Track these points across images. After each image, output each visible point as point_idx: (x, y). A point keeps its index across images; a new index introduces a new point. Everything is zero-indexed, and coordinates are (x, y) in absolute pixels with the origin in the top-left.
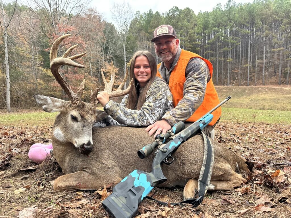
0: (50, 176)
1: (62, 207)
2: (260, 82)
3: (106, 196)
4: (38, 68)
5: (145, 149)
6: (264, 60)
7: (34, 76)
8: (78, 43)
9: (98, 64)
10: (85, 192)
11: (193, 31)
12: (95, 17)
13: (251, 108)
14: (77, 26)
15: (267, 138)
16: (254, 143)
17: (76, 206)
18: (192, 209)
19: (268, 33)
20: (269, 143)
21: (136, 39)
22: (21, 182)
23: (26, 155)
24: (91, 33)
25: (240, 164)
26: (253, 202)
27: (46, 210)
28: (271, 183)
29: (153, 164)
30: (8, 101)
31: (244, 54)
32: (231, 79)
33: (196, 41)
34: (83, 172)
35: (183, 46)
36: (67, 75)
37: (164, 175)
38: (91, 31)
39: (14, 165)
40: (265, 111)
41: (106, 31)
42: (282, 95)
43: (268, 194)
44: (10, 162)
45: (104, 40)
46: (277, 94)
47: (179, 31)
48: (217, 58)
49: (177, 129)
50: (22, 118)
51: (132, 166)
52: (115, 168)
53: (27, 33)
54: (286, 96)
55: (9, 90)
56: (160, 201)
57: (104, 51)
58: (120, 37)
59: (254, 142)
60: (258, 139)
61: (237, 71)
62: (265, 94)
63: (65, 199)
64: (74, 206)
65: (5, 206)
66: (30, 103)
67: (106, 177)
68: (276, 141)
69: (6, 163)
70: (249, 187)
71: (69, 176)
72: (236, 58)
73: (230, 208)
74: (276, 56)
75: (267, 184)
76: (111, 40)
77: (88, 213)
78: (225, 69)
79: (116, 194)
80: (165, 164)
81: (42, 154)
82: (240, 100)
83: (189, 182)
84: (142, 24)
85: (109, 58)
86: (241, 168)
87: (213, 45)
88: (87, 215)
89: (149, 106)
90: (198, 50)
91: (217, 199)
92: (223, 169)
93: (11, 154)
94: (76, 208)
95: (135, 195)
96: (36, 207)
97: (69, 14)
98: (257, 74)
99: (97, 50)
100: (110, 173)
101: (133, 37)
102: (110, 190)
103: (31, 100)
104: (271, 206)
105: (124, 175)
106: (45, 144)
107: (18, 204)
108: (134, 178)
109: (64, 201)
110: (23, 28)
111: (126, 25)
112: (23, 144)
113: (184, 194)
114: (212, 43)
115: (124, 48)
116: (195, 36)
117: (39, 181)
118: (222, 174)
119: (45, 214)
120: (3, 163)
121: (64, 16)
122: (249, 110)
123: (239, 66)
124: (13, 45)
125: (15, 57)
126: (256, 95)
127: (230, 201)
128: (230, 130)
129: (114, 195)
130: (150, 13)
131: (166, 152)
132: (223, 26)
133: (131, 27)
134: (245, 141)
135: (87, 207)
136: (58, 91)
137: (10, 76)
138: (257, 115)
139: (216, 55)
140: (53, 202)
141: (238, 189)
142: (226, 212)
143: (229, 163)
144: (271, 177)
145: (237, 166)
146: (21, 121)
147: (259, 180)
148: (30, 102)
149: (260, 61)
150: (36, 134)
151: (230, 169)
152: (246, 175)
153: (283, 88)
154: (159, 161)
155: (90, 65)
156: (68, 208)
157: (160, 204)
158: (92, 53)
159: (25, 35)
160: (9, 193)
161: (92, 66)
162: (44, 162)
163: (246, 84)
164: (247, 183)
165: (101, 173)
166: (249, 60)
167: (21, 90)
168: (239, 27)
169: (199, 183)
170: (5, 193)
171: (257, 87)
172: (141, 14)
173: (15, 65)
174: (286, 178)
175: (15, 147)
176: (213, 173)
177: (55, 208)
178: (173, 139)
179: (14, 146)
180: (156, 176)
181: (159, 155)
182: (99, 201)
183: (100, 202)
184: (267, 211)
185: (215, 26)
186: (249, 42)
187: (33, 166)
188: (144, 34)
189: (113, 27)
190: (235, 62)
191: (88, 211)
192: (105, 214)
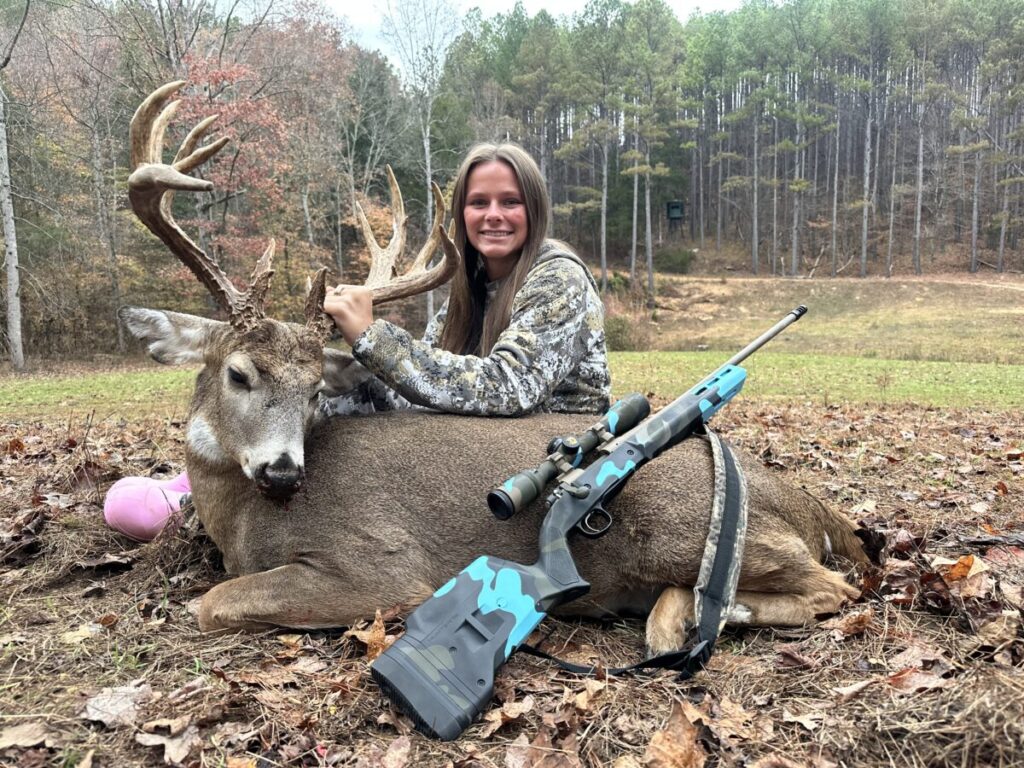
0: (183, 583)
1: (234, 685)
2: (906, 263)
3: (383, 647)
4: (119, 213)
5: (514, 485)
6: (921, 187)
7: (104, 245)
8: (261, 122)
9: (333, 199)
10: (308, 635)
11: (670, 81)
12: (320, 30)
13: (873, 355)
14: (255, 62)
15: (928, 454)
16: (883, 472)
17: (281, 681)
18: (675, 685)
19: (935, 89)
20: (935, 470)
21: (467, 108)
22: (84, 605)
23: (93, 514)
24: (306, 90)
25: (839, 540)
26: (880, 662)
27: (180, 694)
28: (942, 599)
29: (542, 536)
30: (16, 333)
31: (848, 165)
32: (803, 253)
33: (682, 116)
34: (301, 567)
35: (637, 136)
36: (223, 240)
37: (580, 574)
38: (307, 82)
39: (55, 548)
40: (923, 365)
41: (361, 80)
42: (979, 309)
43: (932, 636)
44: (40, 537)
45: (355, 112)
46: (964, 306)
47: (621, 80)
48: (756, 176)
49: (620, 417)
50: (65, 393)
51: (468, 544)
52: (411, 552)
53: (75, 89)
54: (993, 311)
55: (17, 295)
56: (568, 661)
57: (353, 153)
58: (410, 104)
59: (884, 468)
60: (897, 457)
61: (824, 225)
62: (922, 304)
63: (242, 658)
64: (272, 682)
65: (36, 682)
66: (93, 341)
67: (381, 584)
68: (959, 465)
69: (25, 541)
70: (868, 612)
71: (250, 581)
72: (821, 180)
73: (804, 683)
74: (961, 172)
75: (930, 602)
76: (379, 112)
77: (323, 702)
78: (782, 217)
79: (420, 636)
80: (581, 537)
81: (151, 510)
82: (834, 327)
83: (662, 597)
84: (487, 55)
85: (371, 178)
86: (841, 551)
87: (742, 132)
88: (320, 710)
89: (520, 341)
90: (688, 150)
91: (759, 654)
92: (779, 552)
93: (43, 512)
94: (281, 686)
95: (483, 639)
96: (143, 686)
97: (225, 20)
98: (894, 233)
99: (329, 148)
100: (395, 571)
101: (456, 101)
102: (394, 626)
103: (97, 331)
104: (944, 672)
105: (440, 575)
106: (159, 478)
107: (81, 675)
108: (479, 585)
109: (238, 666)
110: (60, 69)
111: (433, 61)
112: (81, 478)
113: (648, 637)
114: (738, 127)
115: (427, 143)
116: (679, 100)
117: (147, 601)
118: (776, 567)
119: (178, 704)
120: (14, 543)
121: (206, 27)
122: (865, 360)
123: (832, 205)
124: (28, 131)
125: (33, 175)
126: (890, 311)
127: (806, 658)
128: (800, 431)
129: (413, 642)
130: (516, 15)
131: (584, 496)
132: (776, 63)
133: (451, 67)
134: (851, 465)
135: (318, 683)
136: (191, 298)
137: (18, 242)
138: (893, 379)
139: (752, 166)
140: (200, 670)
141: (831, 620)
142: (791, 695)
143: (801, 534)
144: (941, 580)
145: (828, 544)
146: (64, 404)
147: (903, 589)
148: (93, 338)
149: (904, 189)
150: (123, 445)
151: (804, 552)
152: (856, 575)
153: (984, 283)
154: (562, 525)
155: (305, 202)
156: (256, 685)
157: (567, 671)
158: (311, 161)
159: (70, 94)
160: (45, 642)
161: (312, 206)
162: (161, 537)
163: (855, 272)
164: (861, 600)
165: (362, 570)
166: (867, 185)
167: (58, 293)
168: (832, 67)
169: (697, 599)
170: (30, 641)
171: (893, 279)
172: (484, 18)
173: (36, 204)
174: (993, 582)
175: (53, 489)
176: (744, 566)
177: (209, 688)
178: (607, 453)
179: (49, 486)
180: (555, 578)
181: (561, 505)
182: (358, 663)
183: (363, 667)
184: (931, 686)
185: (749, 65)
186: (870, 121)
187: (123, 553)
188: (495, 92)
189: (384, 65)
190: (818, 192)
191: (322, 696)
192: (381, 708)
